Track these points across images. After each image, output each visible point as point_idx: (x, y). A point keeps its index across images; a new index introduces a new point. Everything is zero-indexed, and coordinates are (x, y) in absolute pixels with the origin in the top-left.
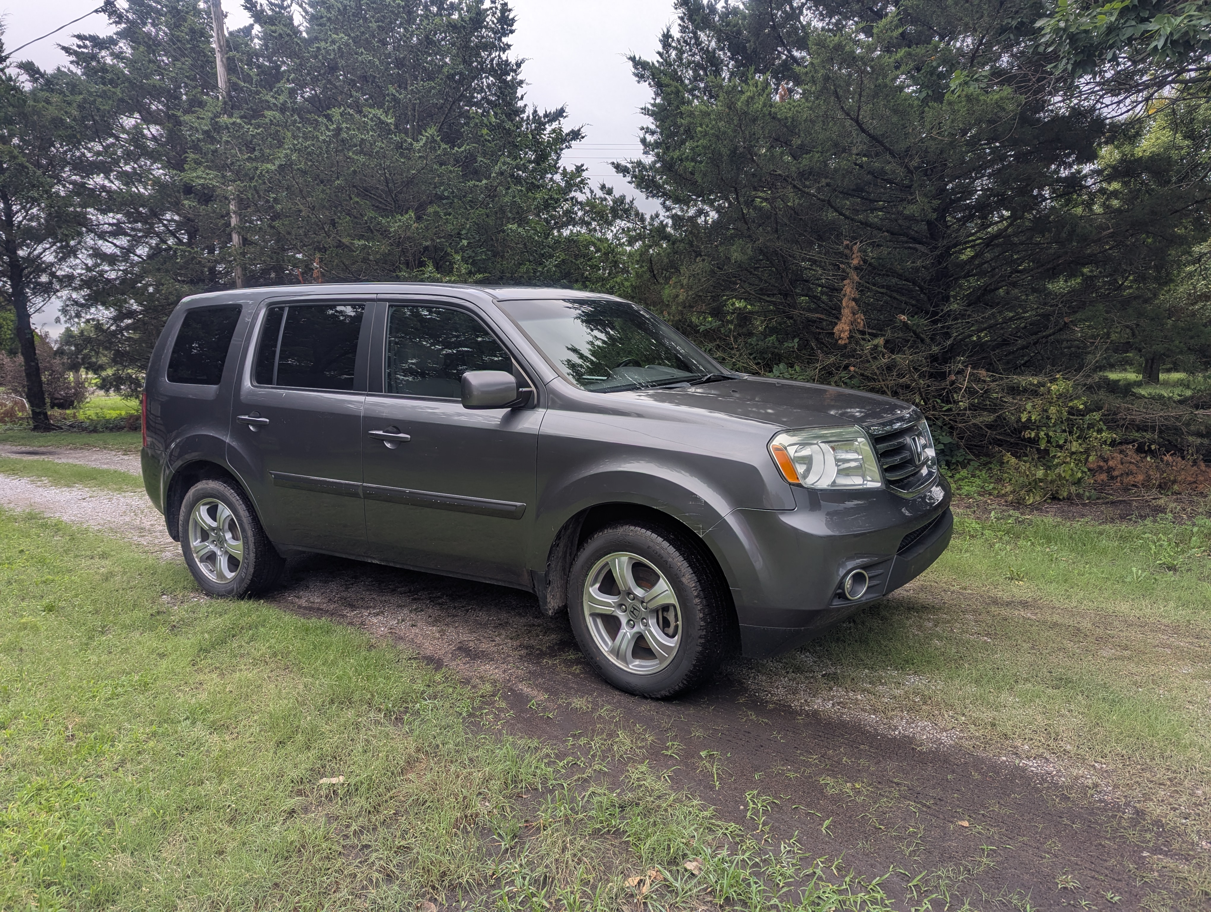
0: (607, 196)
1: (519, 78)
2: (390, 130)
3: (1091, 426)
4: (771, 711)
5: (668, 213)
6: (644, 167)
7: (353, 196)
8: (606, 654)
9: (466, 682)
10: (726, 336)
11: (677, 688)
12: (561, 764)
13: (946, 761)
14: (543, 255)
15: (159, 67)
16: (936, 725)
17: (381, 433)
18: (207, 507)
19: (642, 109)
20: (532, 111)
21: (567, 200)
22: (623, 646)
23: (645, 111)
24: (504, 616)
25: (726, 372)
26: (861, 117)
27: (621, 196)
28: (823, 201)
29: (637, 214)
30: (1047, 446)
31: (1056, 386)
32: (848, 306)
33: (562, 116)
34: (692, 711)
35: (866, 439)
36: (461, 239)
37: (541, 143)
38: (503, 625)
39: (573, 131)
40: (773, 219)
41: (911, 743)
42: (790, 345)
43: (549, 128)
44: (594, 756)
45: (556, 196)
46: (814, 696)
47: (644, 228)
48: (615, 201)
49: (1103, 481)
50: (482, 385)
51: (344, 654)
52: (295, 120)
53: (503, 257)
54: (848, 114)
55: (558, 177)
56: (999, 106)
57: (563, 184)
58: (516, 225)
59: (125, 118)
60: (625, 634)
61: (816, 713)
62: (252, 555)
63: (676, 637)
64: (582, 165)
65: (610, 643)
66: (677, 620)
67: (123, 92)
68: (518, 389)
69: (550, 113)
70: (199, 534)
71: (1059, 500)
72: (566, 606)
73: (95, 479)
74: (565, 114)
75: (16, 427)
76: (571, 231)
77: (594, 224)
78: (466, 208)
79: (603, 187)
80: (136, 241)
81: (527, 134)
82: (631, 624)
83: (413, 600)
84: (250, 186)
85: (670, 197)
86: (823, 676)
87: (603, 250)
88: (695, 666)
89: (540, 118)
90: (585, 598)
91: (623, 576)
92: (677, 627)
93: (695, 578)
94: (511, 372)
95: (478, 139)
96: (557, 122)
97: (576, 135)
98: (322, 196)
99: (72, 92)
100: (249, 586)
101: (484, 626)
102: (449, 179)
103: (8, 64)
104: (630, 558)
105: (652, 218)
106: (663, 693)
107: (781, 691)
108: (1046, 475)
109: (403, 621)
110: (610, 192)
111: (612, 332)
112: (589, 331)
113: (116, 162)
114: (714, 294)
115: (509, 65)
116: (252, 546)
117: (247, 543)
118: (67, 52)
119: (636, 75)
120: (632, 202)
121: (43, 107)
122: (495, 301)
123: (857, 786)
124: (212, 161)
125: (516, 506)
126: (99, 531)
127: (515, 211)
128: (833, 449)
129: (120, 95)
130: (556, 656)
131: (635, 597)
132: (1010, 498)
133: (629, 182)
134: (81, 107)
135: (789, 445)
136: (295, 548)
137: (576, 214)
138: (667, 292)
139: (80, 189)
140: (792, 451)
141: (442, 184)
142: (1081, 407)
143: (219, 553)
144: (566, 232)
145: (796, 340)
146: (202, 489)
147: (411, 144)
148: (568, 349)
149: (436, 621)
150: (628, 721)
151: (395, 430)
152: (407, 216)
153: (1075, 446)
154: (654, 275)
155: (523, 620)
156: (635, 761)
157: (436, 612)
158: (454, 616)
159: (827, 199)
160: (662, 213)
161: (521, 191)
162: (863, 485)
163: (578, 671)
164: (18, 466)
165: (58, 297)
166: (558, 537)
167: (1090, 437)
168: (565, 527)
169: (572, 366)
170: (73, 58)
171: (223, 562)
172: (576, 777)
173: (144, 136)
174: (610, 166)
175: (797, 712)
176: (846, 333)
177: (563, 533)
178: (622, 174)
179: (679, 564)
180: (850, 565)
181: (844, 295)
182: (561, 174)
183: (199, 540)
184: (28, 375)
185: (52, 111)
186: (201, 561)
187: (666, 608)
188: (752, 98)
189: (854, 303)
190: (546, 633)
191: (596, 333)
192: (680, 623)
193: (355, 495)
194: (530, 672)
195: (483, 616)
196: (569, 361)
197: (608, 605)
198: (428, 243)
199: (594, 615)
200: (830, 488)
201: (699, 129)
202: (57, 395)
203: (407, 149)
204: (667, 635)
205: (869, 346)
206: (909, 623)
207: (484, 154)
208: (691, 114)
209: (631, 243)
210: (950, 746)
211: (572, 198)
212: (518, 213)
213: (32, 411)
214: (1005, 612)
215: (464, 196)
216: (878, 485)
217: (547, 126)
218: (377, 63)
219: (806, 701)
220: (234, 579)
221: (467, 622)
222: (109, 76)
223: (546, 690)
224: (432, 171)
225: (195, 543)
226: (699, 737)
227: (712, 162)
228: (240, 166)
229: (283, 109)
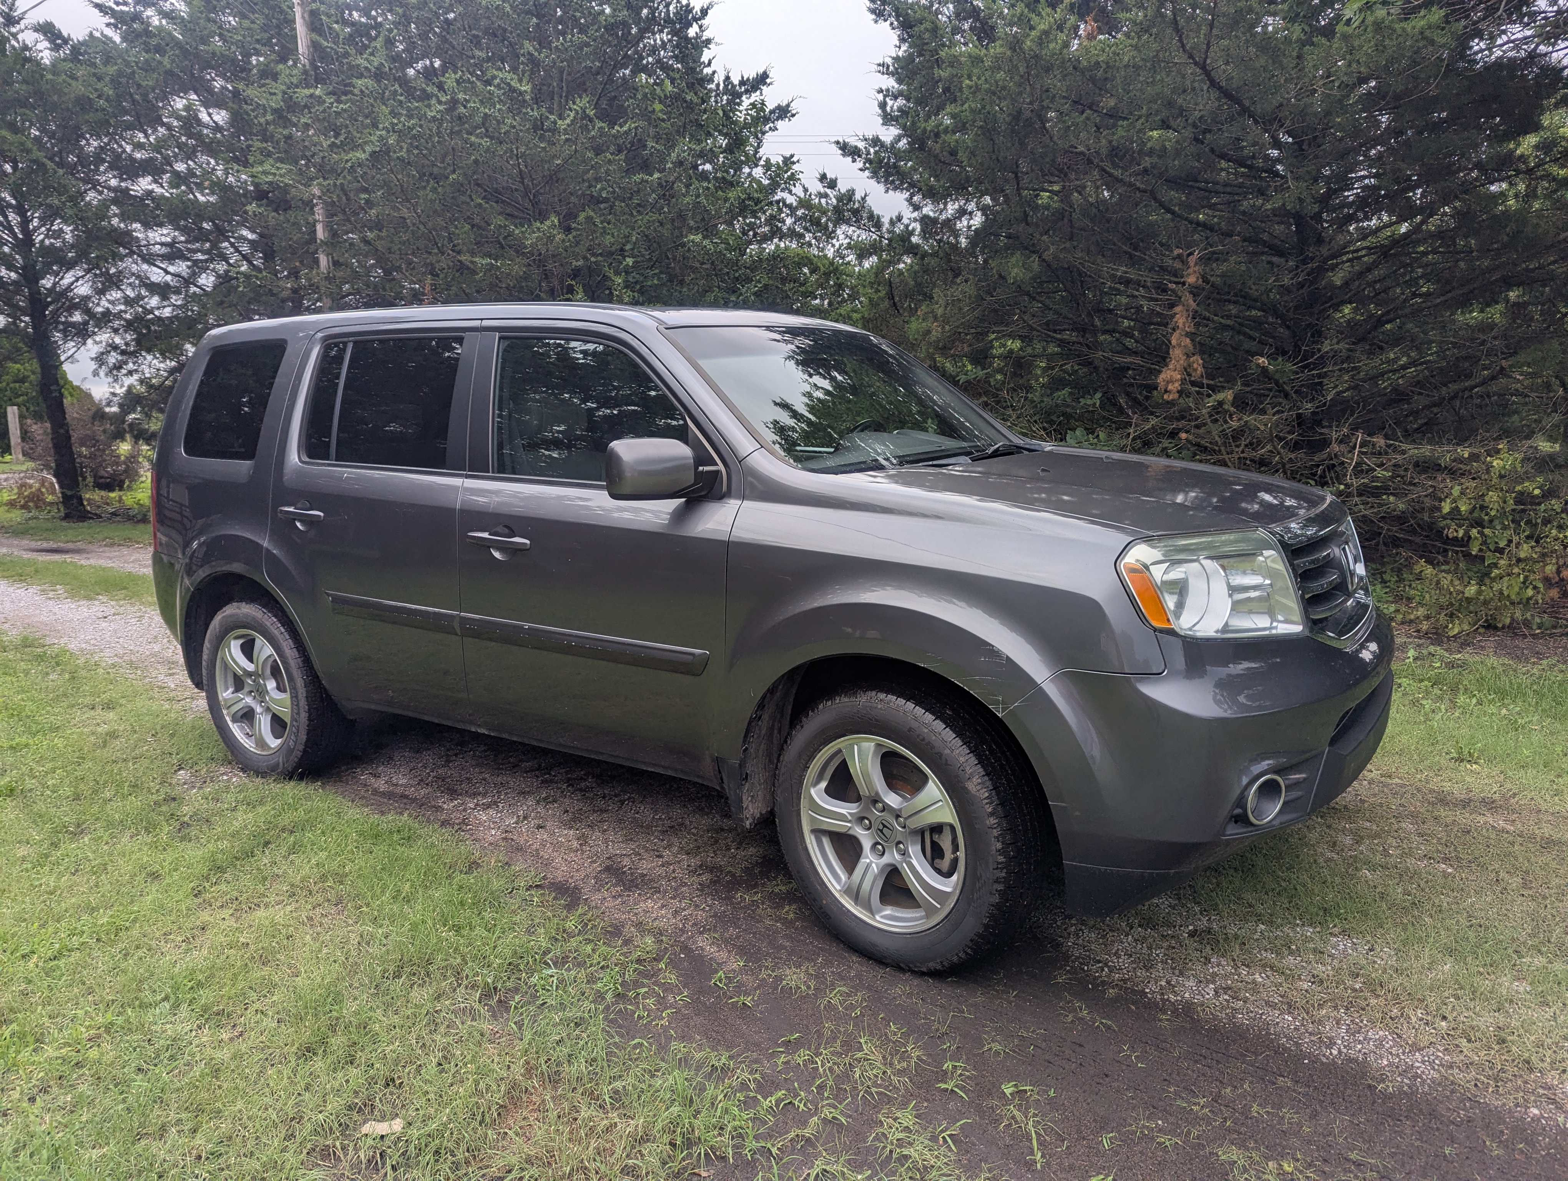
0: (829, 191)
1: (706, 35)
2: (524, 101)
3: (1547, 522)
4: (1115, 1000)
5: (916, 214)
6: (883, 145)
7: (474, 197)
8: (837, 895)
9: (615, 931)
10: (998, 390)
11: (955, 959)
12: (766, 1104)
13: (1433, 1114)
14: (737, 279)
15: (220, 27)
16: (1399, 1037)
17: (485, 535)
18: (241, 641)
19: (879, 65)
20: (722, 78)
21: (771, 203)
22: (866, 886)
23: (883, 68)
24: (677, 812)
25: (1018, 441)
26: (1208, 61)
27: (848, 191)
28: (1145, 191)
29: (871, 216)
30: (1481, 550)
31: (1499, 461)
32: (1179, 345)
33: (765, 83)
34: (979, 998)
35: (1279, 553)
36: (624, 257)
37: (736, 123)
38: (674, 829)
39: (779, 107)
40: (1066, 220)
41: (1364, 1075)
42: (1089, 402)
43: (746, 102)
44: (821, 1088)
45: (756, 195)
46: (1181, 974)
47: (881, 237)
48: (840, 199)
49: (1552, 599)
50: (639, 462)
51: (428, 880)
52: (396, 91)
53: (682, 282)
54: (1191, 56)
55: (758, 172)
56: (1424, 38)
57: (766, 182)
58: (700, 236)
59: (178, 99)
60: (868, 866)
61: (1188, 1008)
62: (304, 716)
63: (955, 877)
64: (792, 156)
65: (843, 877)
66: (956, 848)
67: (173, 61)
68: (696, 468)
69: (748, 79)
70: (231, 681)
71: (1496, 628)
72: (772, 813)
73: (125, 588)
74: (768, 81)
75: (42, 515)
76: (778, 246)
77: (808, 237)
78: (632, 215)
79: (823, 178)
80: (198, 268)
81: (715, 109)
82: (879, 849)
83: (543, 782)
84: (335, 185)
85: (920, 189)
86: (1192, 934)
87: (822, 269)
88: (986, 926)
89: (734, 86)
90: (804, 803)
91: (866, 775)
92: (955, 861)
93: (989, 783)
94: (686, 442)
95: (647, 115)
96: (758, 93)
97: (783, 112)
98: (431, 196)
99: (106, 63)
100: (301, 759)
101: (646, 829)
102: (607, 172)
103: (23, 27)
104: (879, 745)
105: (892, 223)
106: (932, 965)
107: (1124, 962)
108: (1479, 592)
109: (525, 818)
110: (832, 184)
111: (839, 378)
112: (806, 377)
113: (168, 162)
114: (979, 330)
115: (691, 11)
116: (303, 702)
117: (297, 697)
118: (101, 11)
119: (873, 11)
120: (863, 199)
121: (64, 81)
122: (661, 328)
123: (1287, 1168)
124: (286, 151)
125: (692, 654)
126: (114, 666)
127: (699, 218)
128: (1223, 567)
129: (168, 66)
130: (756, 886)
131: (886, 808)
132: (1425, 626)
133: (861, 170)
134: (115, 82)
135: (1152, 564)
136: (366, 706)
137: (784, 222)
138: (914, 325)
139: (122, 197)
140: (1158, 573)
141: (598, 179)
142: (1537, 492)
143: (258, 710)
144: (770, 247)
145: (1098, 395)
146: (231, 616)
147: (555, 123)
148: (776, 404)
149: (574, 819)
150: (875, 1015)
151: (506, 531)
152: (548, 223)
153: (1525, 551)
154: (895, 304)
155: (706, 821)
156: (890, 1100)
157: (574, 803)
158: (602, 811)
159: (1150, 188)
160: (908, 214)
161: (708, 188)
162: (1270, 628)
163: (791, 916)
164: (28, 570)
165: (96, 343)
166: (761, 706)
167: (1547, 537)
168: (772, 691)
169: (780, 429)
170: (107, 19)
171: (264, 723)
172: (792, 1135)
173: (199, 122)
174: (834, 146)
175: (1156, 1004)
176: (1177, 385)
177: (767, 700)
178: (850, 159)
179: (962, 759)
180: (1256, 769)
181: (1174, 330)
182: (763, 166)
183: (231, 690)
184: (56, 447)
185: (78, 88)
186: (234, 721)
187: (937, 829)
188: (1046, 33)
189: (1188, 340)
190: (740, 843)
191: (817, 380)
192: (961, 854)
193: (451, 631)
194: (715, 916)
195: (645, 812)
196: (776, 423)
197: (841, 817)
198: (580, 263)
199: (818, 832)
200: (1219, 635)
201: (967, 82)
202: (102, 473)
203: (549, 130)
204: (939, 871)
205: (1210, 403)
206: (1313, 836)
207: (657, 138)
208: (954, 61)
209: (861, 257)
210: (1433, 1080)
211: (778, 202)
212: (703, 219)
213: (62, 493)
214: (1464, 818)
215: (630, 199)
216: (1297, 629)
217: (744, 98)
218: (508, 9)
219: (1168, 982)
220: (280, 748)
221: (620, 821)
222: (154, 42)
223: (742, 951)
224: (584, 161)
225: (226, 694)
226: (997, 1053)
227: (984, 134)
228: (323, 158)
229: (378, 75)
